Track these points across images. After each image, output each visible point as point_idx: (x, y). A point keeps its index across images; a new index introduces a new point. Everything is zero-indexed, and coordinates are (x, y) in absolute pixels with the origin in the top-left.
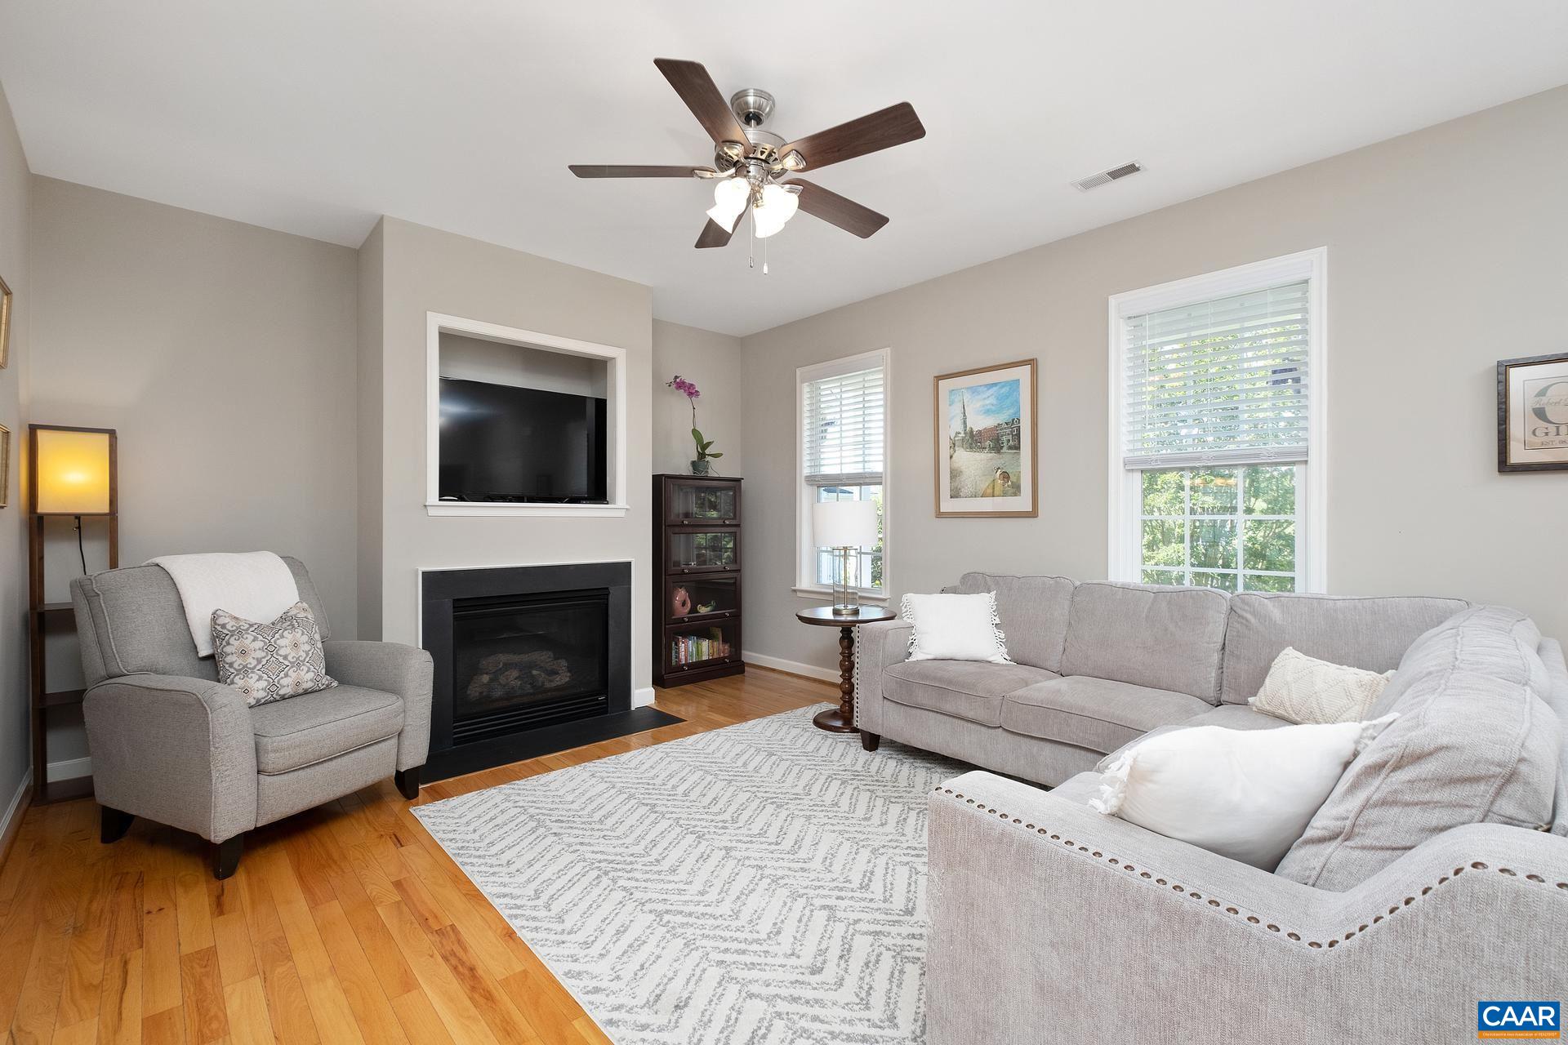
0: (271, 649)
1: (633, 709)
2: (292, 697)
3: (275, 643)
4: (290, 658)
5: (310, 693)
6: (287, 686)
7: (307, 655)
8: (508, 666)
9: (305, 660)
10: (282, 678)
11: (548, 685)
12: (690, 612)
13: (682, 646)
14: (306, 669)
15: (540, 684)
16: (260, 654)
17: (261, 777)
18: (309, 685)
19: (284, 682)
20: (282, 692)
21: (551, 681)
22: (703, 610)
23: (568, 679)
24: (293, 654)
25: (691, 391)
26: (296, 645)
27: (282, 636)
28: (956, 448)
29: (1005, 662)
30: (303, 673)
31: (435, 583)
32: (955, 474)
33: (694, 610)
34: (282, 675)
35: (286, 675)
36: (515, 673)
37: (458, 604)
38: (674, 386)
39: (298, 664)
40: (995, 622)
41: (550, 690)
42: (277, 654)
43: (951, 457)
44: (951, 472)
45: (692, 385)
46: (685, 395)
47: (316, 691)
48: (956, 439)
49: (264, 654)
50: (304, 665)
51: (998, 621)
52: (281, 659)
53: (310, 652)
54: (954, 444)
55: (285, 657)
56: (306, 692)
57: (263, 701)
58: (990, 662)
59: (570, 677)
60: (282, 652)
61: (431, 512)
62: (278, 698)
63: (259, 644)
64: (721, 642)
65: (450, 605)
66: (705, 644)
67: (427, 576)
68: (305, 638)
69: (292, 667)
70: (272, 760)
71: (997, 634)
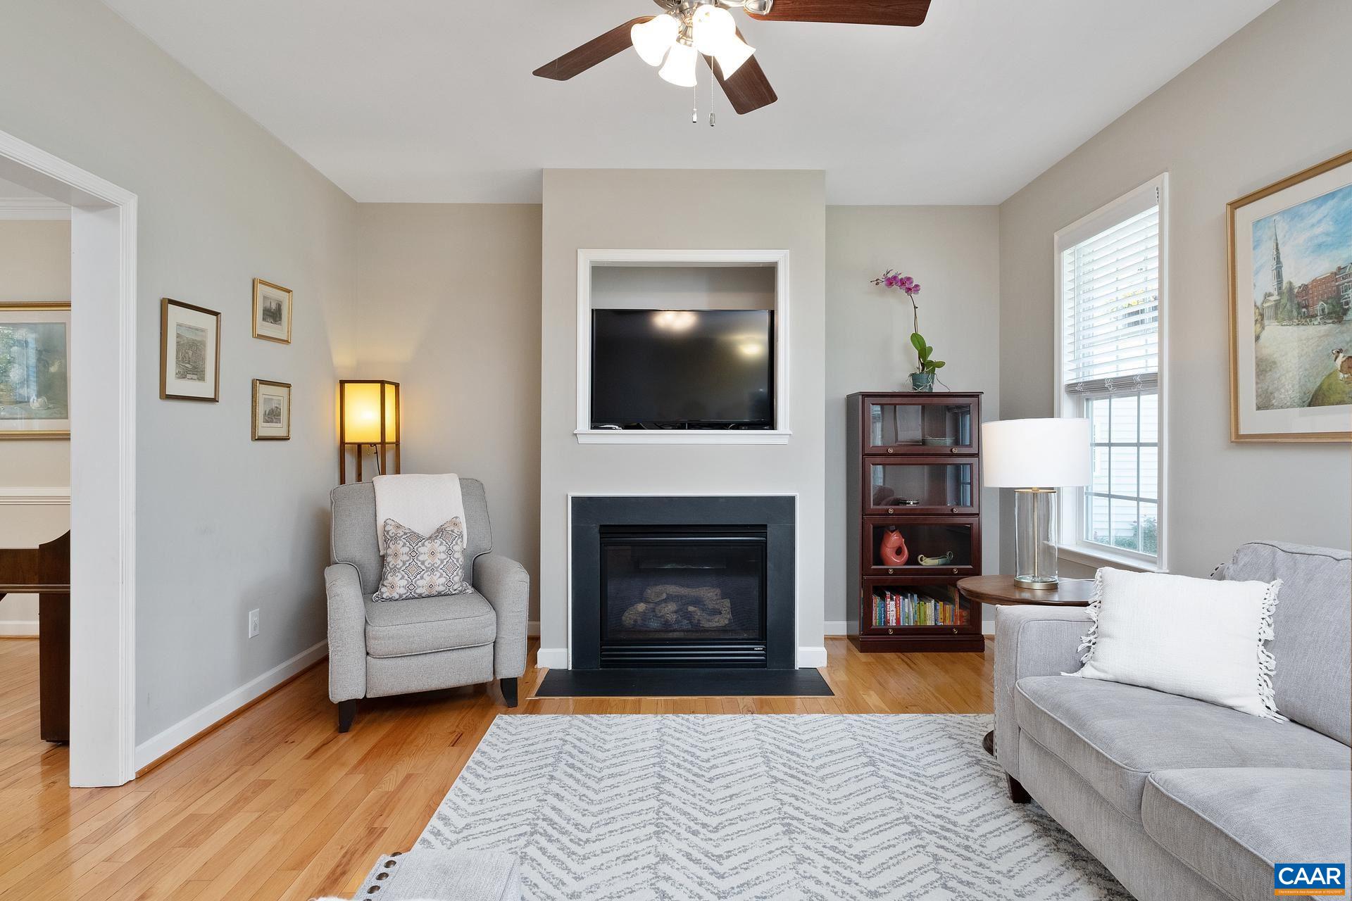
0: (414, 554)
1: (797, 668)
2: (429, 596)
3: (417, 550)
4: (426, 564)
5: (443, 595)
6: (422, 587)
7: (442, 562)
8: (670, 598)
9: (439, 566)
10: (418, 579)
11: (707, 625)
12: (907, 563)
13: (891, 605)
14: (438, 574)
15: (696, 622)
16: (405, 558)
17: (369, 657)
18: (441, 588)
19: (420, 583)
20: (419, 591)
21: (709, 621)
22: (928, 562)
23: (727, 622)
24: (429, 561)
25: (907, 285)
26: (433, 553)
27: (423, 545)
28: (1266, 322)
29: (1263, 712)
30: (435, 578)
31: (583, 508)
32: (1264, 367)
33: (912, 560)
34: (419, 577)
35: (422, 578)
36: (672, 607)
37: (606, 530)
38: (883, 285)
39: (432, 570)
40: (1263, 637)
41: (706, 630)
42: (417, 559)
43: (1257, 338)
44: (1258, 365)
45: (909, 279)
46: (903, 292)
47: (448, 595)
48: (1265, 305)
49: (408, 558)
50: (437, 571)
51: (1269, 634)
52: (419, 564)
53: (445, 561)
54: (1262, 315)
55: (423, 563)
56: (439, 595)
57: (404, 596)
58: (1231, 708)
59: (729, 620)
60: (421, 558)
61: (581, 440)
62: (416, 596)
63: (406, 550)
64: (957, 606)
65: (597, 530)
66: (930, 606)
67: (576, 500)
68: (443, 548)
69: (427, 571)
70: (374, 645)
71: (1263, 658)
